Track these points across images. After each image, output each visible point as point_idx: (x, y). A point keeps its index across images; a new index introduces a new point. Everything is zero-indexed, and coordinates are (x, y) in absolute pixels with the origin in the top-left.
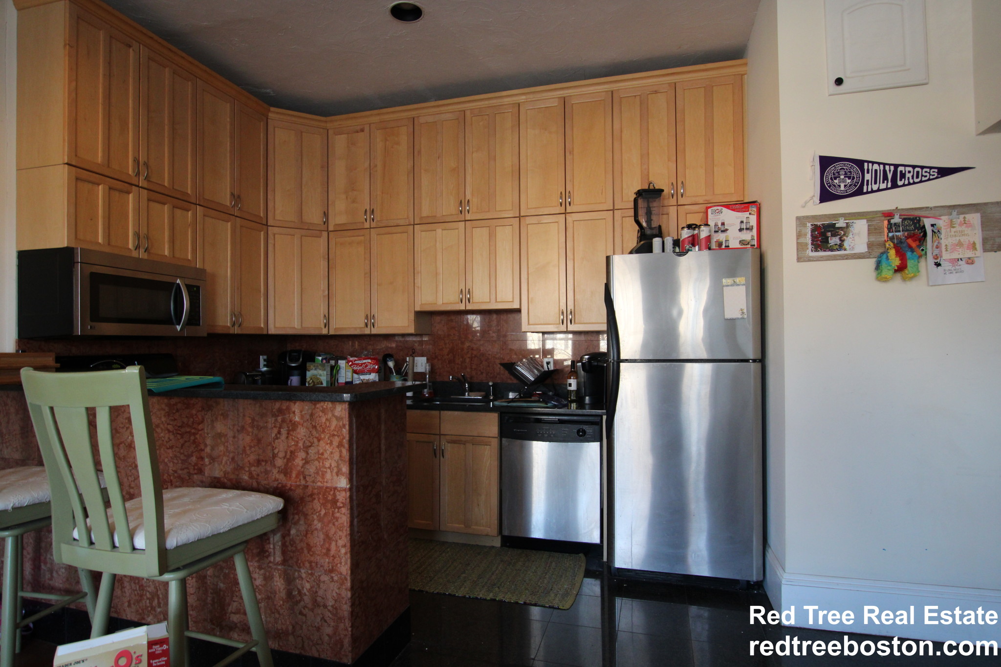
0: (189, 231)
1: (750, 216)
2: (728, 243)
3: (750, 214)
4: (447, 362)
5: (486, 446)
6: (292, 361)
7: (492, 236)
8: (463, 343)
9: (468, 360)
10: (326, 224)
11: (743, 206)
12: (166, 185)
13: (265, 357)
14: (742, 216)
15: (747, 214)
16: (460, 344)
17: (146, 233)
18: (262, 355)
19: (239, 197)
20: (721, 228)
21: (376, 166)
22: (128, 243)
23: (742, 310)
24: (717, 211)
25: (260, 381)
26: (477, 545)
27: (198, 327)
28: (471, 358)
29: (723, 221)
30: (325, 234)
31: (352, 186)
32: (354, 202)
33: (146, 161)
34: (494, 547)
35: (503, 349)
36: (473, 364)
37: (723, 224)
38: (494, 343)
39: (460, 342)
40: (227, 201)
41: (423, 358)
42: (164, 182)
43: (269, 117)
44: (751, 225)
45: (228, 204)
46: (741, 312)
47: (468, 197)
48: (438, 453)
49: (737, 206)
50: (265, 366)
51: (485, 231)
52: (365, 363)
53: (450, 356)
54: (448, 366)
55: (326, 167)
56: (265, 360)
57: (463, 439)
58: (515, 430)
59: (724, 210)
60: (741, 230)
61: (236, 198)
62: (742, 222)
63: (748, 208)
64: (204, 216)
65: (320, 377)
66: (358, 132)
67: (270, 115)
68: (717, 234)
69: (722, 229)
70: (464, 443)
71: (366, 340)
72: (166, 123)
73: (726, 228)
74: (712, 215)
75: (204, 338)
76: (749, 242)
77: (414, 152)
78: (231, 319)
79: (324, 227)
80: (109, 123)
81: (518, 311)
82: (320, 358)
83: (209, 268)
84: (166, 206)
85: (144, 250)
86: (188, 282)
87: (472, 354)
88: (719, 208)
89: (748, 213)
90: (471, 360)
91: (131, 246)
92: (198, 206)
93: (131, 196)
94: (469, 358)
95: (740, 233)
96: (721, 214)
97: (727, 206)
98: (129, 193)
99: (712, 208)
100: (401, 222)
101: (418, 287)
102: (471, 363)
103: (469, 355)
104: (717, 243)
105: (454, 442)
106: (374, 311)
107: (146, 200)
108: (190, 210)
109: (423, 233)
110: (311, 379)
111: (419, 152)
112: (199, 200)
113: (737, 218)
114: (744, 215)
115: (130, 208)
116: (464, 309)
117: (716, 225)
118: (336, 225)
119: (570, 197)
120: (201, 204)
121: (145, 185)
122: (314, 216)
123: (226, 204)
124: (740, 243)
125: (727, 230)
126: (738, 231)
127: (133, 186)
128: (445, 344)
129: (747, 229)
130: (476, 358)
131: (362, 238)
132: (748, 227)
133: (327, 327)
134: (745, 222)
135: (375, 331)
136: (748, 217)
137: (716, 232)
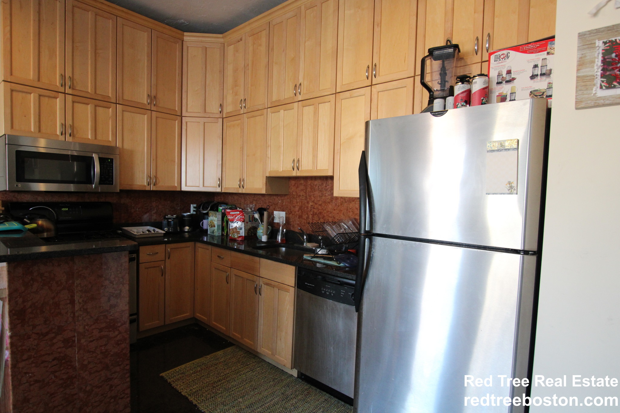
0: (110, 121)
1: (548, 57)
2: (514, 96)
3: (548, 53)
4: (298, 217)
5: (287, 293)
6: (203, 209)
7: (316, 113)
8: (308, 203)
9: (311, 216)
10: (222, 113)
11: (538, 45)
12: (89, 92)
13: (195, 205)
14: (537, 57)
15: (544, 54)
16: (306, 203)
17: (71, 124)
18: (192, 204)
19: (155, 97)
20: (506, 78)
21: (248, 65)
22: (56, 131)
23: (510, 183)
24: (502, 57)
25: (172, 222)
26: (282, 370)
27: (111, 186)
28: (313, 215)
29: (509, 69)
30: (221, 120)
31: (236, 84)
32: (236, 95)
33: (71, 76)
34: (292, 375)
35: (335, 210)
36: (314, 220)
37: (509, 72)
38: (328, 204)
39: (306, 201)
40: (145, 100)
41: (283, 212)
42: (88, 90)
43: (184, 40)
44: (548, 68)
45: (146, 102)
46: (508, 185)
47: (301, 81)
48: (257, 290)
49: (530, 46)
50: (194, 211)
51: (311, 108)
52: (235, 214)
53: (299, 212)
54: (298, 220)
55: (223, 71)
56: (194, 207)
57: (273, 283)
58: (306, 283)
59: (512, 53)
60: (533, 77)
61: (152, 98)
62: (536, 66)
63: (546, 45)
64: (123, 111)
65: (214, 222)
66: (239, 41)
67: (185, 38)
68: (500, 86)
69: (508, 79)
70: (274, 286)
71: (252, 196)
72: (89, 50)
73: (513, 76)
74: (496, 63)
75: (117, 193)
76: (543, 93)
77: (270, 49)
78: (147, 180)
79: (220, 115)
80: (39, 52)
81: (332, 178)
82: (221, 208)
83: (127, 146)
84: (89, 105)
85: (69, 135)
86: (102, 156)
87: (314, 212)
88: (505, 52)
89: (546, 52)
90: (313, 217)
91: (58, 133)
92: (117, 104)
93: (58, 99)
94: (311, 215)
95: (532, 81)
96: (507, 60)
97: (516, 49)
98: (56, 98)
99: (496, 54)
100: (260, 108)
101: (269, 158)
102: (313, 219)
103: (312, 213)
104: (500, 97)
105: (267, 284)
106: (245, 177)
107: (71, 101)
108: (110, 108)
109: (273, 114)
110: (210, 223)
111: (273, 49)
112: (118, 101)
113: (529, 61)
114: (539, 57)
115: (58, 107)
116: (296, 175)
117: (499, 75)
118: (227, 113)
119: (375, 70)
120: (121, 103)
121: (71, 93)
122: (213, 108)
123: (142, 102)
124: (530, 95)
125: (514, 79)
126: (529, 79)
127: (59, 93)
128: (297, 203)
129: (542, 75)
130: (316, 215)
131: (240, 121)
132: (544, 72)
133: (220, 187)
134: (539, 66)
135: (244, 191)
136: (545, 59)
137: (499, 83)
